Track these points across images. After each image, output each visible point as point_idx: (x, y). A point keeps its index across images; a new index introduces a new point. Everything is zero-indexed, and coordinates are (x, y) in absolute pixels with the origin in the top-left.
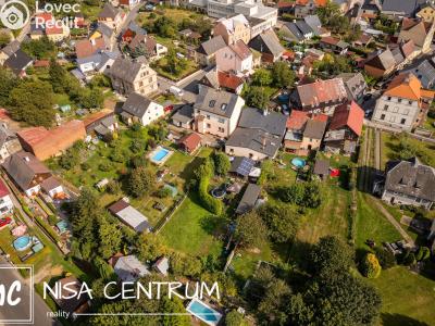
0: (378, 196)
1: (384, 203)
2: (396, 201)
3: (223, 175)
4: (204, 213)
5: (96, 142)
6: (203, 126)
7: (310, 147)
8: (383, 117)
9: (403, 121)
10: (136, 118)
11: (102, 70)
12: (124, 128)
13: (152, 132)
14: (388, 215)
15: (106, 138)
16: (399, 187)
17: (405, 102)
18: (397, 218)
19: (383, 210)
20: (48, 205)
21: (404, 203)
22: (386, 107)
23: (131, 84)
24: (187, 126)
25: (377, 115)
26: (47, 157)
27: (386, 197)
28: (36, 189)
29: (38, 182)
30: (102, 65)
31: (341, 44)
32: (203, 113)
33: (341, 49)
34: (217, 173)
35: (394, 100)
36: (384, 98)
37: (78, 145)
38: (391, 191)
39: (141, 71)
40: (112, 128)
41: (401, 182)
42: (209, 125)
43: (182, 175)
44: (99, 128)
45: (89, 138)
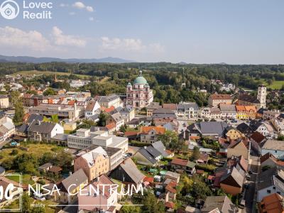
31: (190, 164)
33: (190, 169)
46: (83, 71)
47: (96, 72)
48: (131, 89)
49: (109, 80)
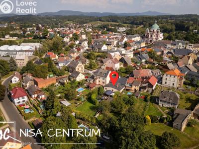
0: (158, 104)
1: (160, 106)
2: (164, 105)
3: (101, 95)
4: (92, 105)
5: (59, 85)
6: (97, 82)
7: (135, 89)
8: (166, 83)
9: (173, 84)
10: (74, 79)
11: (67, 65)
12: (70, 82)
13: (79, 83)
14: (160, 110)
15: (63, 84)
16: (164, 99)
17: (173, 76)
18: (163, 111)
19: (159, 108)
20: (38, 101)
21: (167, 106)
22: (166, 79)
23: (75, 69)
24: (92, 82)
25: (164, 82)
26: (42, 87)
27: (160, 104)
28: (36, 95)
29: (37, 93)
30: (66, 64)
31: (155, 62)
32: (98, 77)
33: (155, 64)
34: (99, 94)
35: (169, 76)
36: (165, 75)
37: (53, 85)
38: (161, 101)
39: (79, 65)
40: (65, 81)
41: (165, 98)
42: (99, 81)
43: (87, 95)
44: (61, 81)
45: (57, 84)
46: (128, 22)
47: (136, 22)
48: (148, 32)
49: (142, 27)
